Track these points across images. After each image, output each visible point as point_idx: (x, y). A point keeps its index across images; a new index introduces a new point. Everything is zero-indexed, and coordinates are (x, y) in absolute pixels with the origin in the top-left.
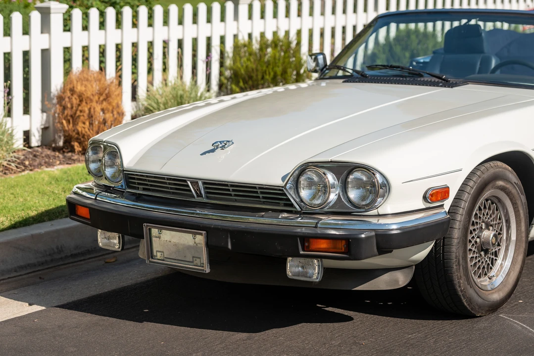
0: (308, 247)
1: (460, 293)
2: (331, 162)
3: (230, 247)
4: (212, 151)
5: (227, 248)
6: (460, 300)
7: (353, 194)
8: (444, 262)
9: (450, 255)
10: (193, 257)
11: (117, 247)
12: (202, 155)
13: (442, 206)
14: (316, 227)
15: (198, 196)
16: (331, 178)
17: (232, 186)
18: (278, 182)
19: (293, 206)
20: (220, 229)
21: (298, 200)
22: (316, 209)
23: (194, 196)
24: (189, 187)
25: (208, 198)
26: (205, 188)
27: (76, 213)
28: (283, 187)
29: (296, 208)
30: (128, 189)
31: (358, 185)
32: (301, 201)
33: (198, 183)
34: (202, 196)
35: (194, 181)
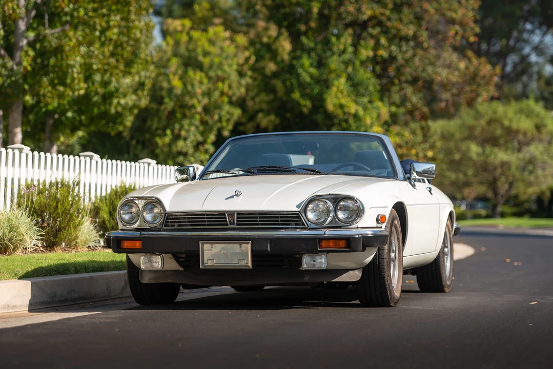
0: (322, 246)
1: (388, 286)
2: (330, 195)
3: (269, 249)
4: (232, 197)
5: (267, 250)
6: (387, 291)
7: (341, 215)
8: (379, 265)
9: (383, 260)
10: (239, 260)
11: (160, 267)
12: (226, 199)
13: (381, 227)
14: (325, 234)
15: (230, 224)
16: (330, 204)
17: (260, 214)
18: (294, 208)
19: (303, 224)
20: (261, 239)
21: (307, 220)
22: (319, 226)
23: (227, 225)
24: (225, 218)
25: (238, 225)
26: (238, 218)
27: (121, 247)
28: (299, 212)
29: (305, 225)
30: (164, 228)
31: (345, 209)
32: (309, 221)
33: (234, 214)
34: (234, 224)
35: (231, 213)
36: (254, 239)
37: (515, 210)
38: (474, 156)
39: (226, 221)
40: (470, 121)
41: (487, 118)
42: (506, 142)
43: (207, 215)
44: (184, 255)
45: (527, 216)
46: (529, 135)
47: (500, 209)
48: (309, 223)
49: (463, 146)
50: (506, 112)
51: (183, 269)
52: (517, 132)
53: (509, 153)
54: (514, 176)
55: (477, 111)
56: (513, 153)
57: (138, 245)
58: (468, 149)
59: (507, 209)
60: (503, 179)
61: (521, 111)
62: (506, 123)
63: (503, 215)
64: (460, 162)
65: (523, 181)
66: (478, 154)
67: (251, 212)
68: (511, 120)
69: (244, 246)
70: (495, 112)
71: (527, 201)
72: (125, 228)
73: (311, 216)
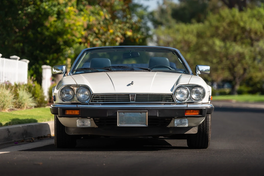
1: (209, 139)
2: (188, 84)
3: (158, 115)
5: (157, 116)
7: (194, 96)
10: (140, 121)
11: (89, 125)
12: (128, 85)
14: (187, 107)
16: (188, 89)
17: (149, 95)
18: (170, 92)
19: (174, 101)
20: (154, 109)
21: (175, 99)
22: (181, 102)
23: (129, 101)
24: (129, 97)
25: (136, 101)
26: (136, 97)
27: (65, 114)
28: (172, 94)
29: (174, 102)
30: (90, 102)
31: (197, 92)
32: (177, 99)
33: (135, 95)
34: (134, 101)
35: (133, 95)
36: (150, 109)
37: (250, 89)
38: (217, 49)
39: (129, 99)
40: (215, 23)
41: (227, 21)
42: (242, 39)
43: (118, 95)
44: (98, 119)
45: (258, 93)
46: (259, 33)
47: (237, 87)
48: (177, 100)
49: (210, 42)
50: (241, 17)
51: (97, 127)
52: (250, 31)
53: (244, 46)
54: (247, 64)
55: (221, 16)
56: (246, 46)
57: (77, 112)
58: (214, 43)
59: (244, 88)
60: (239, 66)
61: (253, 16)
62: (242, 24)
63: (240, 93)
64: (207, 53)
65: (254, 67)
66: (220, 47)
67: (144, 94)
68: (245, 22)
69: (143, 114)
70: (233, 16)
71: (258, 82)
72: (63, 102)
73: (178, 96)
